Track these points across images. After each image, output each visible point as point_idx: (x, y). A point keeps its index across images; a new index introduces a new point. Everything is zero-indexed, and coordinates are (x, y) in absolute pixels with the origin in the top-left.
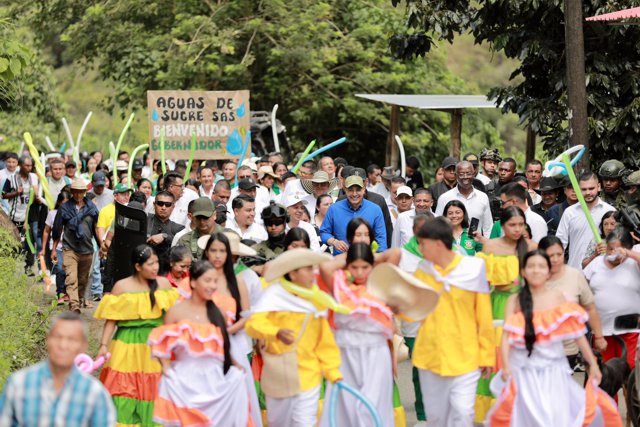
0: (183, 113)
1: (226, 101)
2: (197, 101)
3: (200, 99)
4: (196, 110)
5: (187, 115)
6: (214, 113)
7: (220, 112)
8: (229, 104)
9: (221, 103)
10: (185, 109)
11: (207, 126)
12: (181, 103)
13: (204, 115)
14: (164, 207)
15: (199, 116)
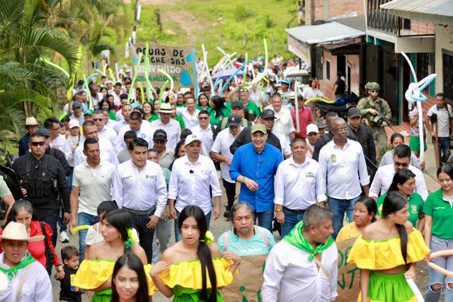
0: (153, 58)
1: (179, 52)
2: (161, 51)
3: (163, 50)
4: (161, 56)
5: (155, 59)
6: (172, 59)
7: (175, 58)
8: (181, 54)
9: (176, 53)
10: (154, 55)
11: (168, 67)
12: (151, 52)
13: (165, 59)
14: (39, 146)
15: (162, 61)
